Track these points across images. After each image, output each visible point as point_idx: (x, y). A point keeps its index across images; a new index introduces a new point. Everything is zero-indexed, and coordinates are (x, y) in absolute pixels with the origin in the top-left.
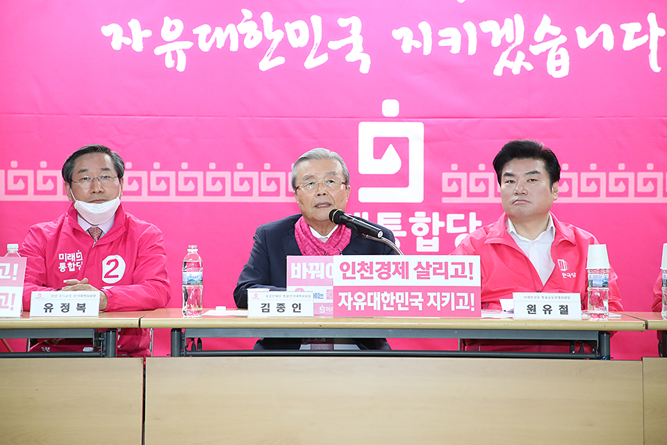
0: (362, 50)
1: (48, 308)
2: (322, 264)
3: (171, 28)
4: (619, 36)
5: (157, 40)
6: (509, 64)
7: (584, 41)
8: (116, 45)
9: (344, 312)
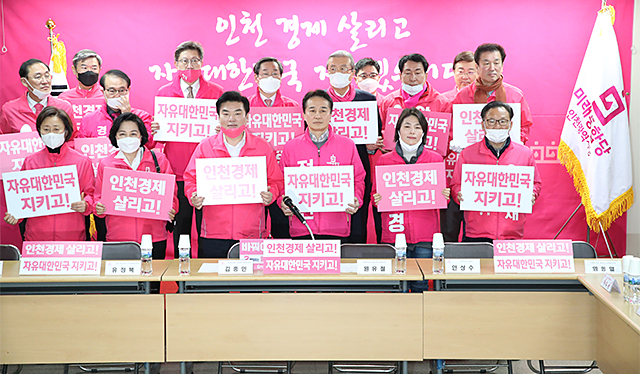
0: (297, 78)
1: (115, 270)
2: (258, 243)
4: (441, 71)
8: (157, 77)
9: (268, 272)
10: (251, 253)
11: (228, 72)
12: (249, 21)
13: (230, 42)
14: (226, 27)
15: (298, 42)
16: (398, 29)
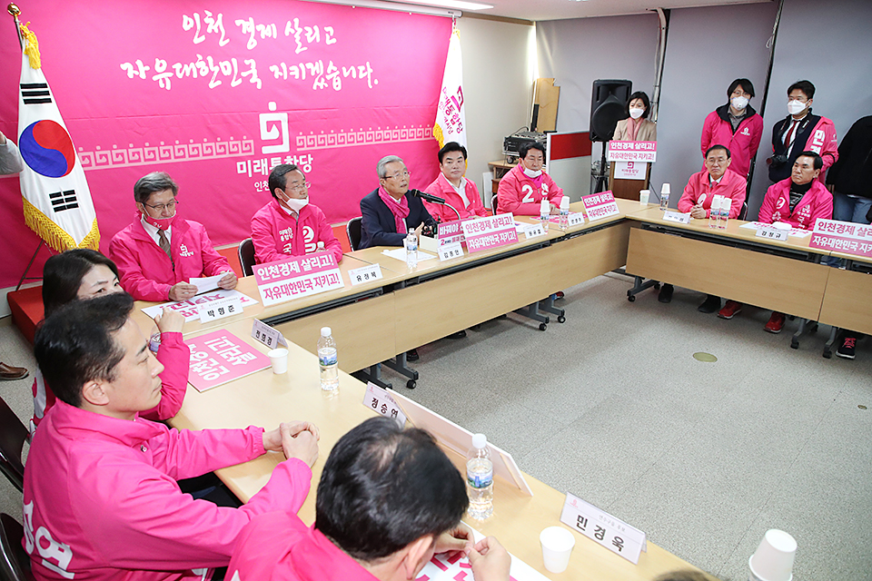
0: (257, 77)
1: (360, 278)
3: (160, 65)
4: (358, 71)
5: (152, 72)
6: (319, 84)
7: (346, 74)
8: (130, 75)
10: (446, 236)
11: (198, 70)
12: (212, 20)
13: (197, 40)
14: (192, 25)
15: (255, 43)
16: (328, 36)
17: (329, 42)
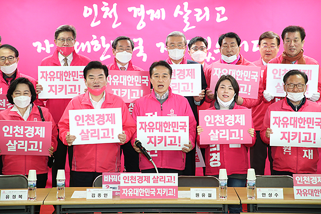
0: (143, 52)
1: (7, 197)
2: (117, 176)
8: (39, 50)
9: (124, 197)
10: (111, 183)
11: (92, 47)
12: (108, 9)
13: (93, 24)
14: (90, 13)
15: (144, 24)
16: (218, 15)
17: (219, 20)
